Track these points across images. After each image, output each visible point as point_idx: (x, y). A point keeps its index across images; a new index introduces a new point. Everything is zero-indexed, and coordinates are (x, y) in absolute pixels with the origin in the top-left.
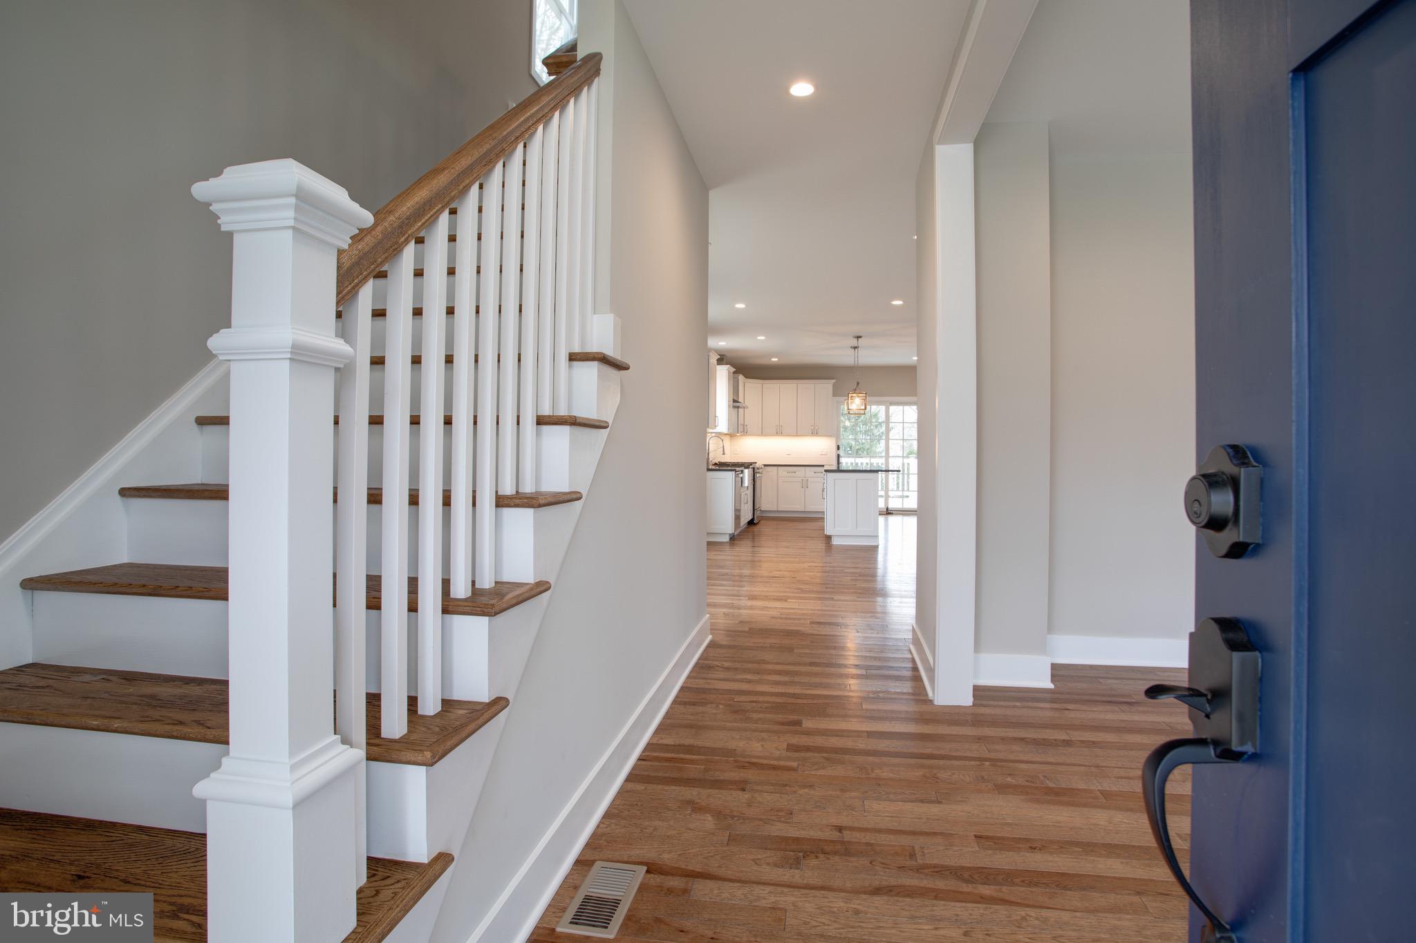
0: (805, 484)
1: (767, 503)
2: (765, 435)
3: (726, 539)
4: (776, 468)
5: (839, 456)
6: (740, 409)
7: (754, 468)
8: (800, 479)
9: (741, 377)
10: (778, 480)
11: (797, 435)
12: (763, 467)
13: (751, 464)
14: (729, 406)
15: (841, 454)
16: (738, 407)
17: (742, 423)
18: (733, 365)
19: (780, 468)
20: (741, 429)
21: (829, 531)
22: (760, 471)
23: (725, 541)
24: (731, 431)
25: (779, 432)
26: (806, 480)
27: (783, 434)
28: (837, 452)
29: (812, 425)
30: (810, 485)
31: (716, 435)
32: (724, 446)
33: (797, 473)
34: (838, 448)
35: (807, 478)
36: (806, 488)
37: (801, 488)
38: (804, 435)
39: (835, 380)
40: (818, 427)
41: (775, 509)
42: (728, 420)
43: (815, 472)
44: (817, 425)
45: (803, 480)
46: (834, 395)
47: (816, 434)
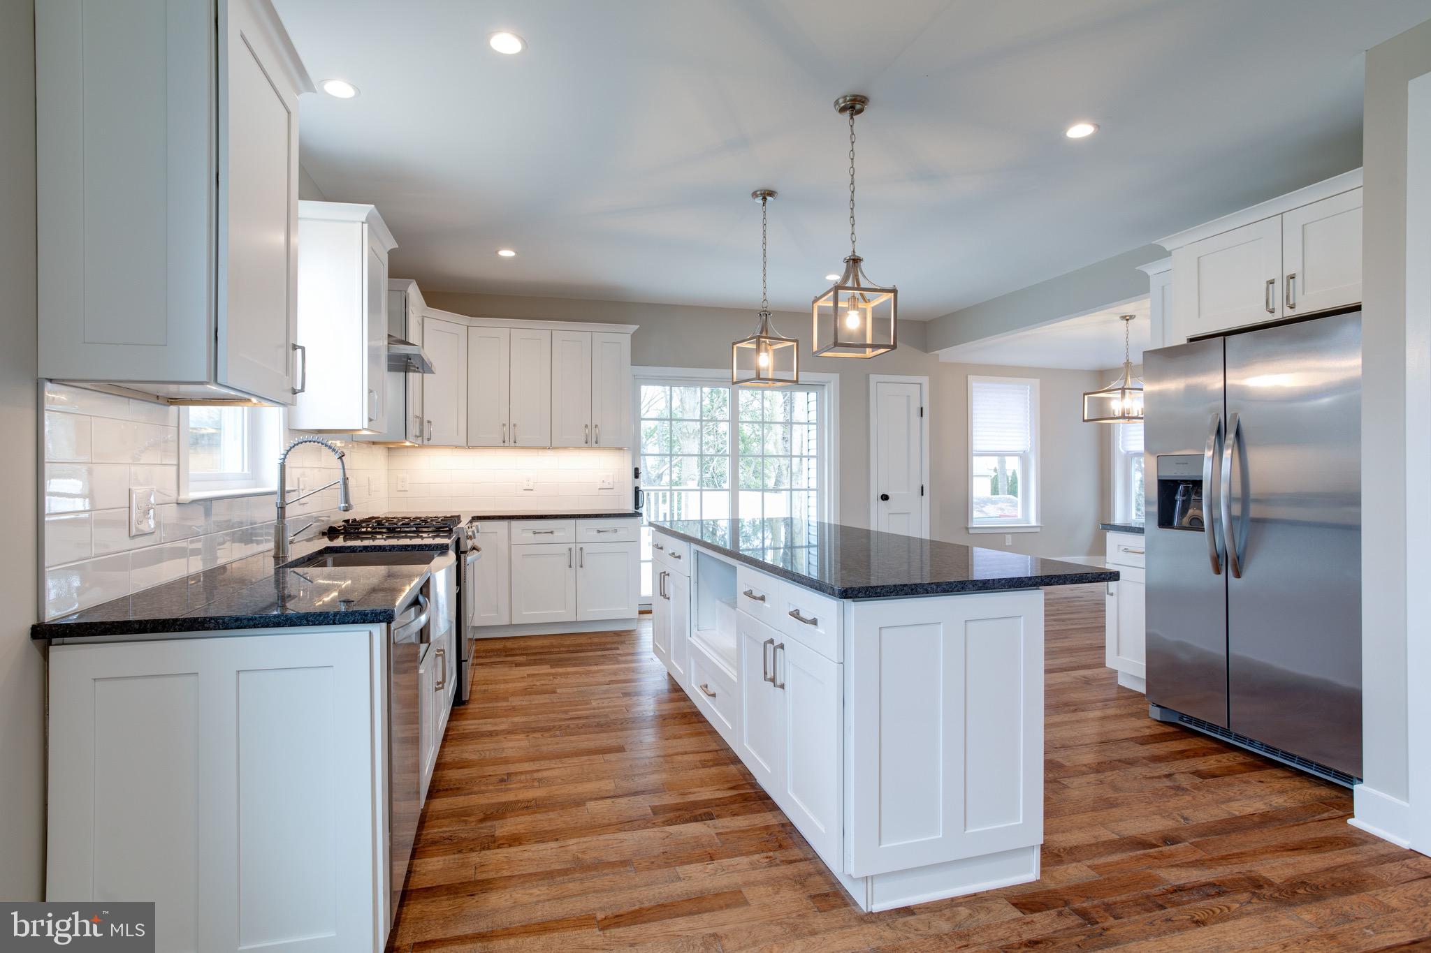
0: (576, 559)
2: (474, 447)
4: (505, 523)
6: (412, 373)
8: (565, 549)
9: (414, 291)
10: (510, 549)
11: (555, 445)
12: (477, 523)
14: (373, 355)
15: (643, 489)
17: (418, 413)
19: (514, 523)
20: (414, 429)
24: (380, 432)
25: (509, 441)
26: (578, 550)
27: (517, 444)
28: (633, 483)
29: (586, 426)
30: (587, 561)
31: (320, 437)
32: (345, 480)
33: (556, 534)
34: (637, 474)
35: (581, 545)
36: (578, 567)
37: (567, 568)
38: (565, 448)
39: (638, 326)
40: (599, 430)
41: (505, 621)
42: (370, 391)
43: (599, 531)
44: (596, 426)
45: (570, 549)
46: (635, 361)
47: (594, 445)
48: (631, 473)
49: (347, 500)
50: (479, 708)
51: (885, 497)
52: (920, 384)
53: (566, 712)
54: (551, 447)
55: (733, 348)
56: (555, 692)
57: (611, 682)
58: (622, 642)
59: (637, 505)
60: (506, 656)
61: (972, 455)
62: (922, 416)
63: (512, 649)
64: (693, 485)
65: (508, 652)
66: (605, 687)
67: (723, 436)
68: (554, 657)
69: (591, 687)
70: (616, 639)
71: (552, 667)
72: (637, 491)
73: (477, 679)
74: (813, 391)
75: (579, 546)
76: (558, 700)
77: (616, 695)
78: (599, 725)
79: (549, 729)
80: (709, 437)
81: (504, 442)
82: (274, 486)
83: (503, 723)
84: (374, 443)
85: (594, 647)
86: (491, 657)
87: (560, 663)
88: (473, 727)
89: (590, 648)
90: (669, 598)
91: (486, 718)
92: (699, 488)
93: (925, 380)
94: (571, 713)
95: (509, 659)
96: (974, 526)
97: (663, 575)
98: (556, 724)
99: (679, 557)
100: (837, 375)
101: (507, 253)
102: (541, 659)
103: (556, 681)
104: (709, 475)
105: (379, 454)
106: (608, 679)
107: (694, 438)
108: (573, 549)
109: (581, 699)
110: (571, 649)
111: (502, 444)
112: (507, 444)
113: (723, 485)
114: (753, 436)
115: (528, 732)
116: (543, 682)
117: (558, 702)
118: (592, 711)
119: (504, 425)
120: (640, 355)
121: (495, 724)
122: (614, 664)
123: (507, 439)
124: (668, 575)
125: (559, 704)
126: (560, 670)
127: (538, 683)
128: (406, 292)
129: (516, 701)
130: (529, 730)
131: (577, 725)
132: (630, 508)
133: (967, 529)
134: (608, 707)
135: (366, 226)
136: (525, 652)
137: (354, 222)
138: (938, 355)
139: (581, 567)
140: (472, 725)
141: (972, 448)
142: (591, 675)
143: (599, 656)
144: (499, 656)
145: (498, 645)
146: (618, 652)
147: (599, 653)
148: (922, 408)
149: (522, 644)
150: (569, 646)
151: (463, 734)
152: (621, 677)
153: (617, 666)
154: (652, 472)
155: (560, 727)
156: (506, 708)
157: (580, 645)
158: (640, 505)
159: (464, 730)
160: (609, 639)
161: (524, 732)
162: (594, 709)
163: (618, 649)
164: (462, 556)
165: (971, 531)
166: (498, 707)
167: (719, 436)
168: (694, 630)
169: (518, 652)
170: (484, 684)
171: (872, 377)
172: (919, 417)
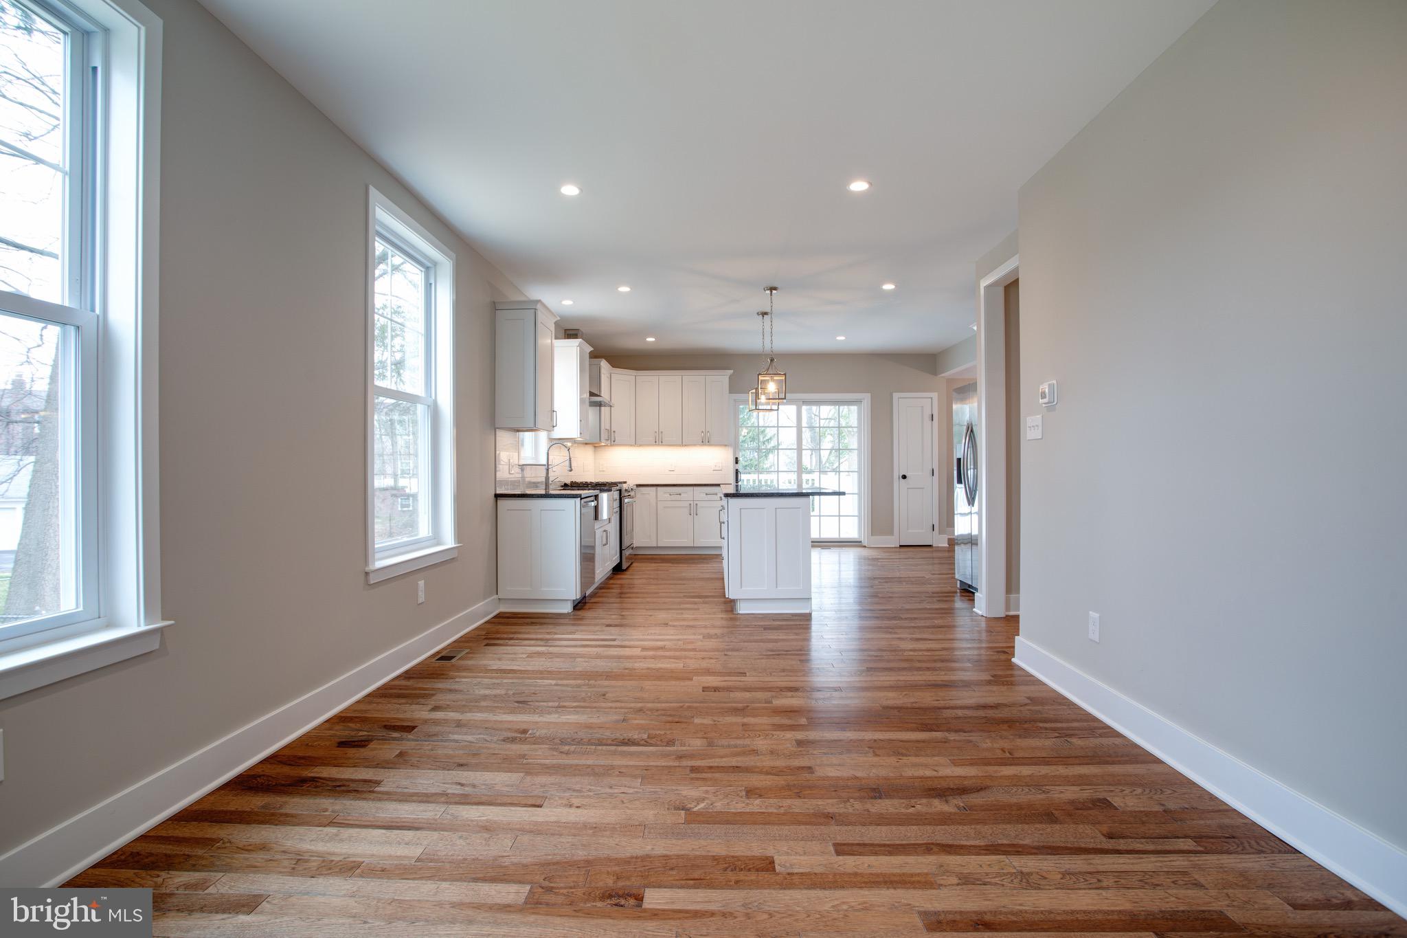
0: (693, 510)
1: (641, 538)
2: (640, 445)
3: (567, 608)
4: (654, 488)
5: (737, 472)
6: (603, 408)
7: (620, 491)
8: (687, 504)
9: (604, 364)
10: (657, 503)
11: (683, 444)
12: (635, 487)
13: (615, 484)
14: (582, 401)
15: (740, 470)
16: (599, 405)
17: (608, 428)
18: (588, 341)
19: (659, 488)
21: (731, 594)
22: (632, 494)
23: (565, 611)
24: (587, 438)
25: (659, 441)
26: (695, 505)
27: (663, 443)
28: (735, 467)
29: (702, 432)
30: (700, 511)
31: (561, 441)
32: (570, 459)
33: (682, 495)
34: (737, 461)
35: (697, 502)
36: (695, 515)
37: (689, 515)
38: (693, 445)
39: (733, 371)
40: (710, 434)
41: (654, 545)
42: (581, 421)
43: (707, 494)
44: (709, 431)
45: (690, 504)
46: (731, 392)
47: (707, 443)
48: (732, 460)
49: (571, 467)
51: (904, 477)
52: (931, 398)
59: (737, 481)
62: (932, 420)
65: (652, 559)
74: (854, 405)
75: (695, 502)
81: (655, 442)
82: (544, 462)
84: (586, 444)
92: (776, 470)
93: (934, 395)
100: (869, 395)
105: (590, 449)
108: (692, 504)
112: (657, 443)
119: (656, 432)
120: (735, 387)
123: (657, 440)
128: (600, 365)
132: (732, 482)
135: (578, 349)
137: (572, 347)
139: (697, 515)
148: (932, 415)
158: (739, 480)
164: (623, 498)
171: (894, 394)
172: (930, 422)
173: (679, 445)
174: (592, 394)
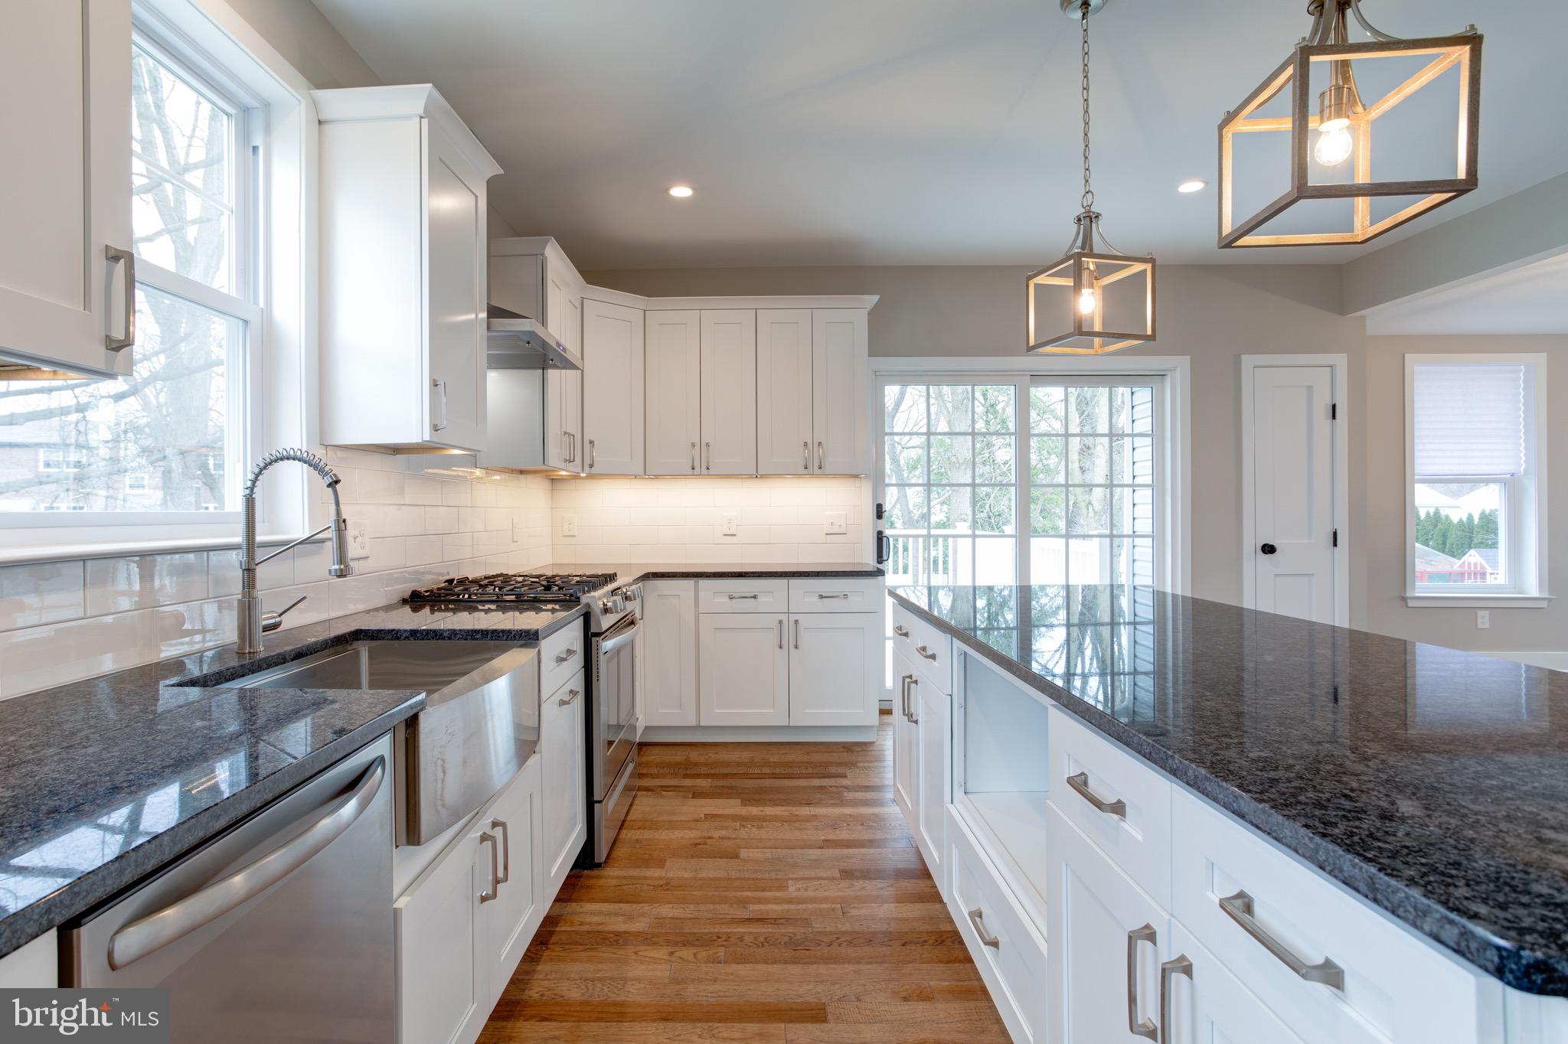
0: (789, 637)
1: (658, 706)
2: (657, 477)
4: (690, 583)
6: (552, 373)
8: (772, 621)
10: (697, 621)
11: (758, 474)
19: (703, 583)
25: (701, 468)
26: (792, 623)
27: (711, 472)
28: (875, 525)
29: (806, 444)
30: (805, 639)
33: (760, 599)
34: (879, 512)
35: (797, 616)
36: (792, 648)
37: (777, 648)
38: (780, 476)
39: (878, 297)
40: (823, 451)
41: (691, 721)
42: (434, 384)
43: (821, 597)
44: (820, 444)
45: (781, 622)
46: (874, 352)
47: (817, 471)
48: (871, 512)
50: (618, 877)
51: (1269, 549)
52: (1331, 366)
53: (743, 903)
54: (757, 476)
55: (1028, 286)
56: (736, 856)
57: (828, 844)
58: (853, 765)
59: (880, 559)
60: (686, 776)
61: (1414, 482)
62: (1334, 417)
63: (696, 764)
64: (963, 528)
65: (688, 770)
66: (814, 853)
67: (1002, 467)
68: (750, 783)
69: (793, 851)
70: (846, 757)
71: (745, 802)
72: (880, 537)
73: (633, 818)
74: (1143, 385)
75: (793, 617)
76: (738, 875)
77: (829, 874)
78: (793, 943)
79: (710, 941)
80: (985, 468)
81: (693, 469)
83: (643, 915)
84: (522, 472)
85: (810, 770)
86: (663, 776)
87: (757, 797)
88: (595, 919)
89: (805, 771)
90: (916, 722)
91: (620, 902)
92: (970, 532)
93: (1340, 360)
94: (752, 907)
95: (688, 782)
96: (1417, 595)
97: (907, 680)
98: (725, 929)
99: (933, 657)
100: (1187, 359)
101: (681, 192)
102: (731, 788)
103: (743, 833)
104: (984, 515)
105: (536, 488)
106: (822, 836)
107: (965, 469)
108: (785, 622)
109: (773, 875)
110: (777, 771)
111: (690, 472)
112: (697, 472)
113: (1004, 528)
114: (1040, 466)
115: (676, 944)
116: (723, 833)
117: (736, 879)
118: (786, 906)
119: (693, 446)
120: (883, 341)
121: (630, 918)
122: (835, 805)
123: (697, 464)
124: (916, 682)
125: (738, 883)
126: (754, 811)
127: (716, 834)
128: (543, 255)
129: (677, 870)
130: (679, 938)
131: (756, 936)
132: (869, 561)
133: (1404, 599)
134: (813, 900)
135: (425, 122)
136: (712, 772)
137: (407, 118)
138: (1363, 318)
139: (796, 647)
140: (592, 913)
141: (1413, 469)
142: (797, 825)
143: (815, 787)
144: (674, 775)
145: (679, 756)
146: (845, 782)
147: (816, 782)
148: (1334, 407)
149: (712, 756)
150: (777, 764)
151: (577, 933)
152: (843, 835)
153: (836, 811)
154: (915, 511)
155: (729, 936)
156: (657, 883)
157: (790, 764)
158: (885, 558)
159: (582, 924)
160: (835, 757)
161: (669, 943)
162: (790, 901)
163: (844, 776)
164: (594, 639)
165: (1411, 604)
166: (645, 878)
167: (997, 467)
168: (959, 794)
169: (704, 770)
170: (639, 828)
171: (1245, 358)
172: (1329, 421)
173: (750, 477)
174: (494, 312)
